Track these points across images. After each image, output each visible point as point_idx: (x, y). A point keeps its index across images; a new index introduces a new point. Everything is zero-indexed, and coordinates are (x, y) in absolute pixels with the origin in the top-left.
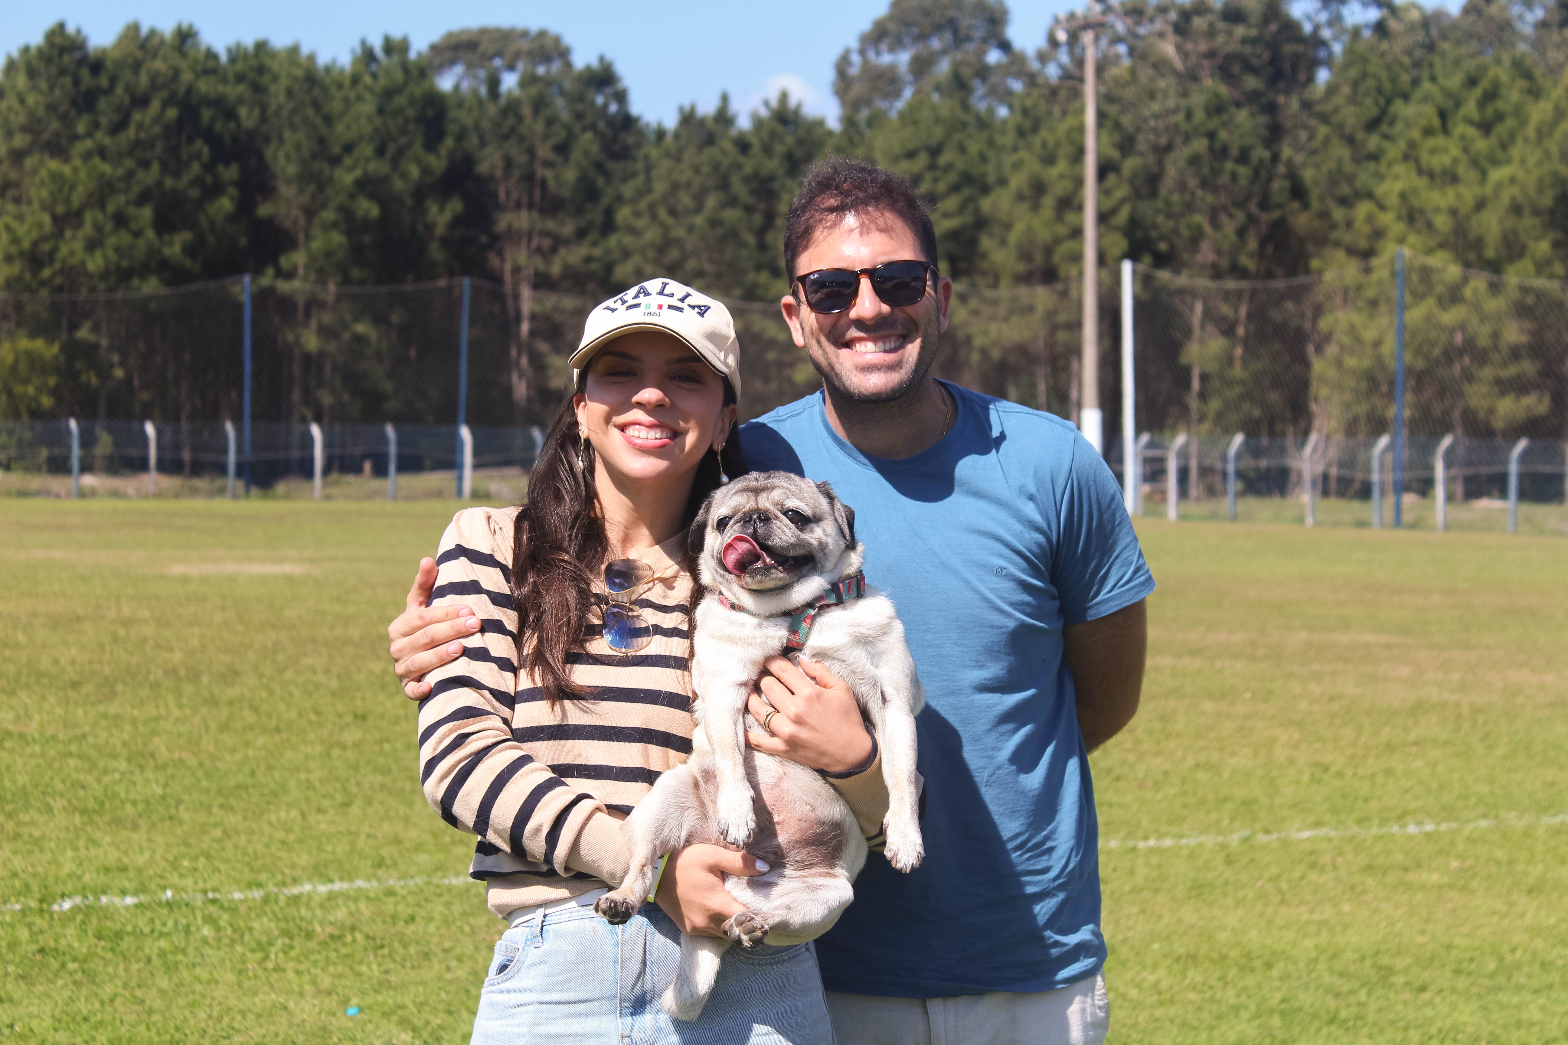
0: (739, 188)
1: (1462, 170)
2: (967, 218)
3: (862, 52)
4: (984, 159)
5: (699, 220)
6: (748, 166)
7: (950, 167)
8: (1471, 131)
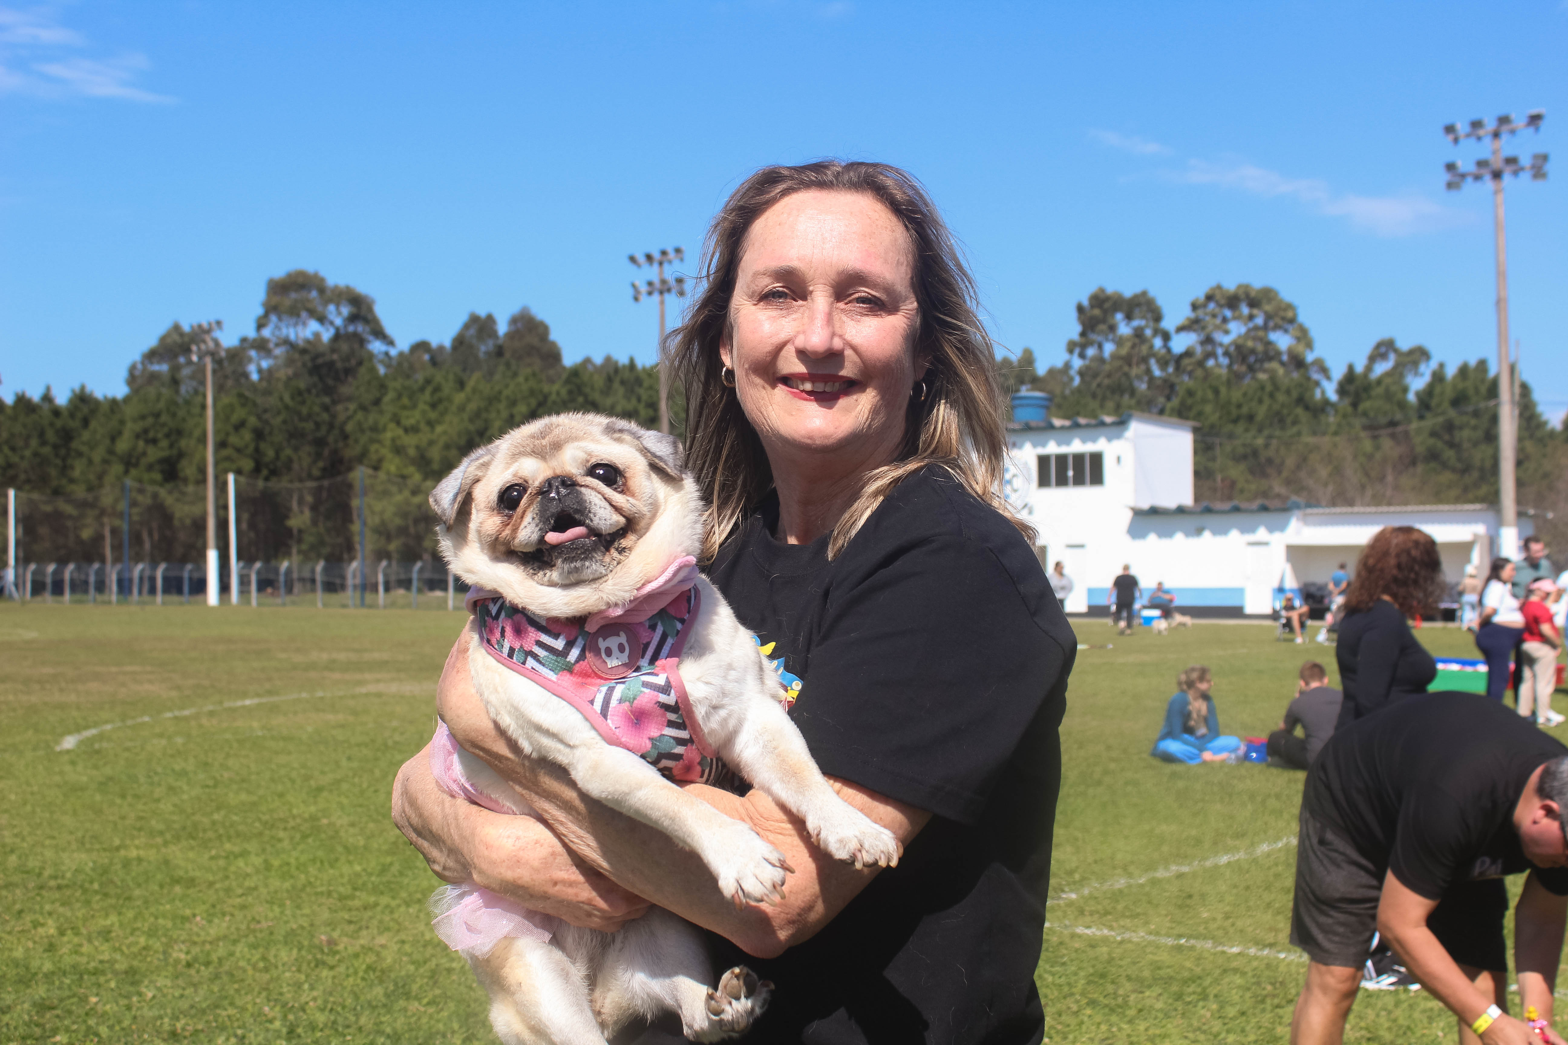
0: (51, 436)
1: (423, 426)
2: (175, 452)
3: (143, 363)
4: (184, 420)
5: (27, 453)
6: (59, 423)
7: (164, 425)
8: (427, 408)
